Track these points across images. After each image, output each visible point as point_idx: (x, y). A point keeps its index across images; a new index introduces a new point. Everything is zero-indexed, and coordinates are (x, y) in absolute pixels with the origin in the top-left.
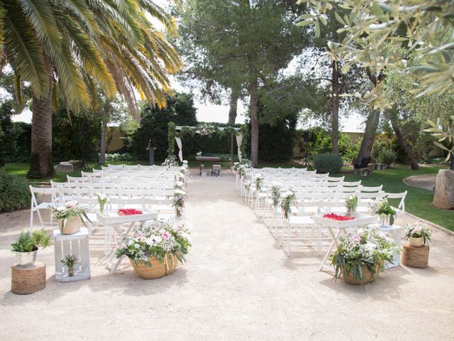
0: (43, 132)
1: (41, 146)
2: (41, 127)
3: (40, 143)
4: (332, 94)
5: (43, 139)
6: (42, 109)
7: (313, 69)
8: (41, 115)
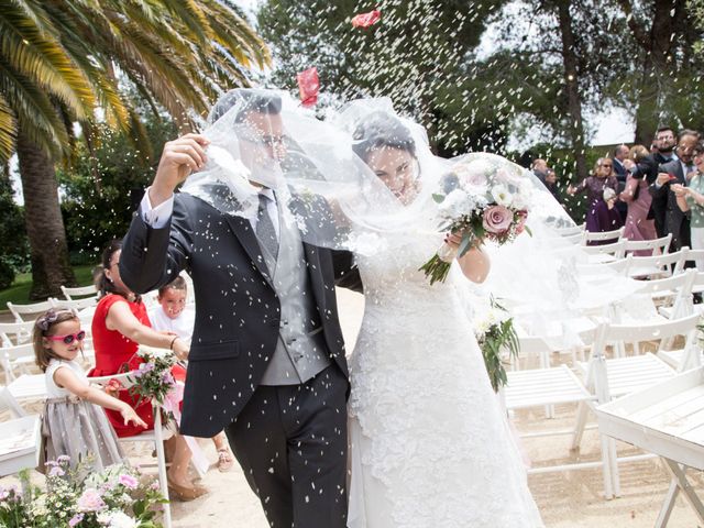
0: (44, 215)
1: (44, 240)
2: (38, 207)
3: (42, 236)
4: (566, 76)
5: (45, 228)
6: (33, 174)
7: (524, 38)
8: (35, 185)
